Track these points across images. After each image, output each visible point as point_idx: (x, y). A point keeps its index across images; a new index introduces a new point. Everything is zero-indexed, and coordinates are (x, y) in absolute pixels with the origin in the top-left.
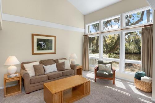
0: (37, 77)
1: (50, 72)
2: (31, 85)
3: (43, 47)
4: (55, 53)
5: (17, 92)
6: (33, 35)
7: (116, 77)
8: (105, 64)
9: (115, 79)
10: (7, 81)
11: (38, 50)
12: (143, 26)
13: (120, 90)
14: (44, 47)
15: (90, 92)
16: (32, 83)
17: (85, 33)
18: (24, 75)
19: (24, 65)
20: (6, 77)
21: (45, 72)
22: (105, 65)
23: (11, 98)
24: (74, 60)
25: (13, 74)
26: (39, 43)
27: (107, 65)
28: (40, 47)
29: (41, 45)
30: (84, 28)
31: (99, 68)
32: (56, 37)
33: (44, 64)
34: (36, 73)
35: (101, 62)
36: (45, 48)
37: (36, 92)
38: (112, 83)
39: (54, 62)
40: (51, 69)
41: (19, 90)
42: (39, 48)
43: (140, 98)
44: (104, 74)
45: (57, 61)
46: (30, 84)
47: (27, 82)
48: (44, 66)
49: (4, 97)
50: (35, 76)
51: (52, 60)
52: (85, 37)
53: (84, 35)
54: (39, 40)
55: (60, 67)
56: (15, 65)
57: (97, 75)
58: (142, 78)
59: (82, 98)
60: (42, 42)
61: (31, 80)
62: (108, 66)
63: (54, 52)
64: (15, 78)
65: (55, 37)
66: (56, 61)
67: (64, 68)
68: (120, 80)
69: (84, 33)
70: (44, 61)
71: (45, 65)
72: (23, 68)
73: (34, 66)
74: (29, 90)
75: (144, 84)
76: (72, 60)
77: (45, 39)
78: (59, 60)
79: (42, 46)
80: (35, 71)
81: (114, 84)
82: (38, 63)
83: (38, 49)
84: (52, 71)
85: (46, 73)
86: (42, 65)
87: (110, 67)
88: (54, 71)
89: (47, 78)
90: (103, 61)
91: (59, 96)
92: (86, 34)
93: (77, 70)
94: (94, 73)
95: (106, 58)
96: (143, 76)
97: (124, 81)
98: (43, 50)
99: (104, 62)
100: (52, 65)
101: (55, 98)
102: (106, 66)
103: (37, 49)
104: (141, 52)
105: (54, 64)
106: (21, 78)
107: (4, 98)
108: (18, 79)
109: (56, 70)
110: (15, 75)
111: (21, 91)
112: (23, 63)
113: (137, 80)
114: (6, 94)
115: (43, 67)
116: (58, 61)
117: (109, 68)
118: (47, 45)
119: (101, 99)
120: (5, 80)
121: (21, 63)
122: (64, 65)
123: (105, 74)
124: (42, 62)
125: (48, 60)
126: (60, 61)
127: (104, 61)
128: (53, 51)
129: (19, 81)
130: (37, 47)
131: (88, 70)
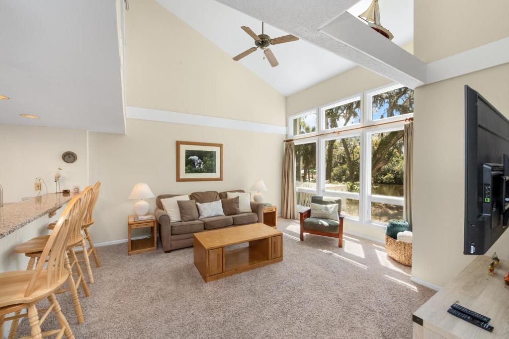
0: (184, 223)
1: (208, 215)
2: (173, 237)
3: (197, 167)
4: (220, 179)
5: (149, 249)
6: (178, 144)
7: (344, 231)
8: (326, 203)
9: (343, 236)
10: (133, 227)
11: (189, 172)
12: (407, 119)
13: (351, 258)
14: (200, 166)
15: (282, 256)
16: (174, 232)
17: (287, 135)
18: (160, 217)
19: (162, 200)
20: (132, 220)
21: (199, 215)
22: (324, 206)
23: (139, 257)
24: (260, 194)
25: (143, 215)
26: (191, 159)
27: (329, 206)
28: (191, 166)
29: (194, 163)
30: (285, 125)
31: (312, 212)
32: (224, 146)
33: (197, 201)
34: (182, 217)
35: (317, 200)
36: (201, 169)
37: (182, 251)
38: (337, 245)
39: (218, 197)
40: (212, 210)
41: (153, 246)
42: (189, 169)
43: (387, 276)
44: (320, 224)
45: (224, 196)
46: (172, 235)
47: (166, 231)
48: (198, 204)
49: (129, 255)
50: (181, 222)
51: (215, 192)
52: (287, 145)
53: (285, 139)
54: (189, 153)
55: (230, 207)
56: (146, 200)
57: (305, 227)
58: (399, 234)
59: (264, 266)
60: (195, 158)
61: (173, 228)
62: (331, 208)
63: (219, 177)
64: (147, 222)
65: (221, 146)
66: (222, 196)
67: (236, 210)
68: (358, 240)
69: (285, 137)
70: (198, 194)
71: (201, 203)
72: (160, 206)
73: (179, 203)
74: (169, 245)
75: (403, 247)
76: (257, 194)
77: (202, 151)
78: (229, 194)
79: (196, 164)
80: (181, 213)
81: (340, 246)
82: (186, 198)
83: (187, 172)
84: (213, 214)
85: (201, 217)
86: (194, 201)
87: (337, 210)
88: (216, 214)
89: (202, 227)
90: (322, 198)
91: (218, 254)
92: (289, 139)
93: (265, 214)
94: (299, 222)
95: (340, 192)
96: (403, 231)
97: (366, 242)
98: (196, 172)
99: (323, 200)
100: (214, 203)
101: (210, 256)
102: (327, 209)
103: (186, 170)
104: (403, 177)
105: (218, 200)
106: (155, 223)
107: (128, 257)
108: (151, 225)
109: (221, 212)
110: (146, 218)
111: (156, 248)
112: (160, 197)
113: (390, 239)
114: (132, 250)
115: (197, 206)
116: (226, 196)
117: (334, 212)
118: (205, 163)
119: (303, 270)
120: (130, 225)
121: (158, 196)
122: (239, 203)
123: (322, 225)
124: (195, 196)
125: (207, 193)
126: (231, 196)
127: (325, 198)
128: (217, 175)
129: (152, 228)
130: (186, 166)
131: (293, 218)
